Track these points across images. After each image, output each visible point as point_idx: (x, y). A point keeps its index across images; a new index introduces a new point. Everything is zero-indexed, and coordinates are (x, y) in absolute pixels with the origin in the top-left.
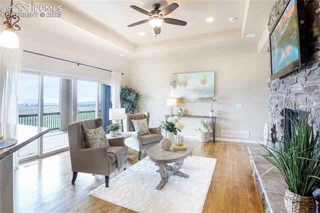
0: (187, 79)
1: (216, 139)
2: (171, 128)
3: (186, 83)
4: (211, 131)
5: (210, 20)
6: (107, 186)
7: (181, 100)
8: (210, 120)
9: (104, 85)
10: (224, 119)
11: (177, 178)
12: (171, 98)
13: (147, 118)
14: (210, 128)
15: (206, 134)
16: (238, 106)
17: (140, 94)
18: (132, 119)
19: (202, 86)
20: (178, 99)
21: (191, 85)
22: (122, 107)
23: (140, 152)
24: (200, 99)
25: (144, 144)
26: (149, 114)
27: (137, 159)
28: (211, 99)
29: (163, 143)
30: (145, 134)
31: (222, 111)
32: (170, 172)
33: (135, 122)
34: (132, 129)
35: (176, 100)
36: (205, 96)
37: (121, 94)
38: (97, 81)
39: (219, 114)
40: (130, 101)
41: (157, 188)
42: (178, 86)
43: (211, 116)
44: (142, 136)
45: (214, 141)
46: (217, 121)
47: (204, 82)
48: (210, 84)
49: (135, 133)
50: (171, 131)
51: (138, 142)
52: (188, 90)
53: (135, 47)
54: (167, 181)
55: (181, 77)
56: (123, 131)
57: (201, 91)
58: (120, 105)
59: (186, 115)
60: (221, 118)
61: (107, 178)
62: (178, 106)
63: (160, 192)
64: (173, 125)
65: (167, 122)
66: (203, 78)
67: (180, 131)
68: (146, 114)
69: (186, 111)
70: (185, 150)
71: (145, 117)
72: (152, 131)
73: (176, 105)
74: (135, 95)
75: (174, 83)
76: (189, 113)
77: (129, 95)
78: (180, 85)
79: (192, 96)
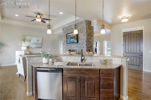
3: (30, 40)
7: (28, 47)
12: (22, 46)
19: (37, 42)
21: (32, 41)
24: (36, 47)
28: (41, 47)
35: (26, 47)
36: (39, 46)
42: (26, 41)
47: (38, 41)
48: (40, 42)
52: (31, 43)
55: (28, 38)
57: (37, 44)
66: (38, 39)
75: (24, 40)
76: (32, 53)
78: (27, 41)
79: (33, 46)
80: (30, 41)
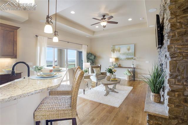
0: (120, 48)
1: (135, 79)
2: (111, 71)
4: (133, 75)
5: (130, 19)
6: (84, 94)
7: (117, 59)
8: (132, 69)
9: (78, 51)
10: (140, 69)
11: (113, 93)
12: (112, 58)
13: (100, 67)
14: (132, 73)
15: (129, 76)
16: (147, 62)
17: (96, 56)
18: (93, 68)
19: (128, 52)
20: (115, 58)
21: (122, 51)
22: (88, 62)
23: (97, 83)
24: (127, 58)
25: (98, 79)
26: (101, 65)
27: (96, 86)
28: (132, 58)
29: (107, 77)
30: (99, 75)
31: (138, 65)
32: (110, 90)
33: (94, 69)
34: (93, 72)
35: (114, 59)
36: (130, 57)
37: (87, 56)
38: (76, 50)
39: (137, 66)
40: (91, 59)
41: (104, 95)
42: (115, 52)
43: (132, 67)
44: (98, 76)
45: (134, 80)
46: (136, 70)
47: (129, 50)
48: (132, 50)
49: (95, 74)
50: (111, 73)
51: (96, 78)
52: (120, 54)
53: (94, 32)
54: (109, 93)
55: (117, 47)
56: (89, 73)
57: (127, 54)
58: (86, 61)
59: (120, 66)
60: (138, 68)
61: (84, 90)
62: (115, 62)
63: (106, 97)
64: (111, 70)
65: (109, 69)
66: (128, 47)
67: (115, 73)
68: (99, 65)
69: (120, 65)
70: (117, 81)
71: (99, 67)
72: (102, 74)
73: (114, 61)
74: (94, 56)
75: (113, 51)
76: (121, 66)
77: (91, 56)
78: (117, 51)
79: (123, 57)
80: (119, 51)
